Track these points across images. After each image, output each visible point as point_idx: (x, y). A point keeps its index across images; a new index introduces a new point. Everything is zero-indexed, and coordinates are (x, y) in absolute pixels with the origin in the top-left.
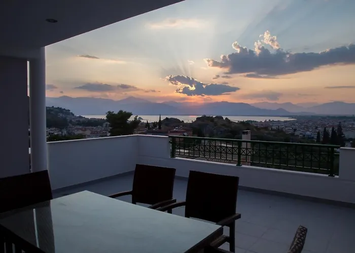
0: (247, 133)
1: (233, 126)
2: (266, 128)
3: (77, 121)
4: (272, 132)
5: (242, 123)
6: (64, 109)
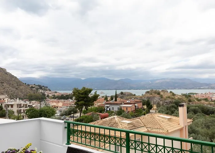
0: (183, 106)
1: (176, 98)
2: (206, 100)
3: (53, 95)
4: (211, 102)
5: (185, 95)
6: (43, 86)
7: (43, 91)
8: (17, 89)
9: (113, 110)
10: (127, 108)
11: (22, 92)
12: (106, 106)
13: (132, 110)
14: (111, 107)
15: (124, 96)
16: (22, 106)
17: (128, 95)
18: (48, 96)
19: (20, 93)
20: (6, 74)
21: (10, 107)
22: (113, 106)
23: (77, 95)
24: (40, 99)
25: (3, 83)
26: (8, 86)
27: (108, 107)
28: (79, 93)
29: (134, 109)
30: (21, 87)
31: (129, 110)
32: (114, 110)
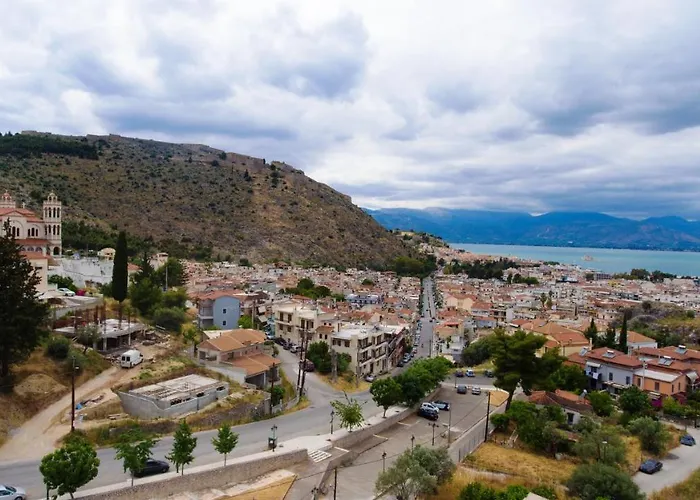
3: (453, 260)
7: (430, 247)
8: (371, 245)
9: (611, 379)
10: (657, 383)
11: (381, 252)
12: (588, 363)
13: (676, 391)
14: (606, 371)
15: (653, 317)
16: (370, 341)
17: (667, 315)
18: (442, 262)
19: (378, 256)
20: (351, 209)
21: (343, 344)
22: (611, 370)
23: (501, 353)
24: (422, 272)
25: (343, 230)
26: (353, 238)
27: (594, 369)
28: (506, 347)
29: (683, 389)
30: (382, 241)
31: (665, 390)
32: (614, 381)
